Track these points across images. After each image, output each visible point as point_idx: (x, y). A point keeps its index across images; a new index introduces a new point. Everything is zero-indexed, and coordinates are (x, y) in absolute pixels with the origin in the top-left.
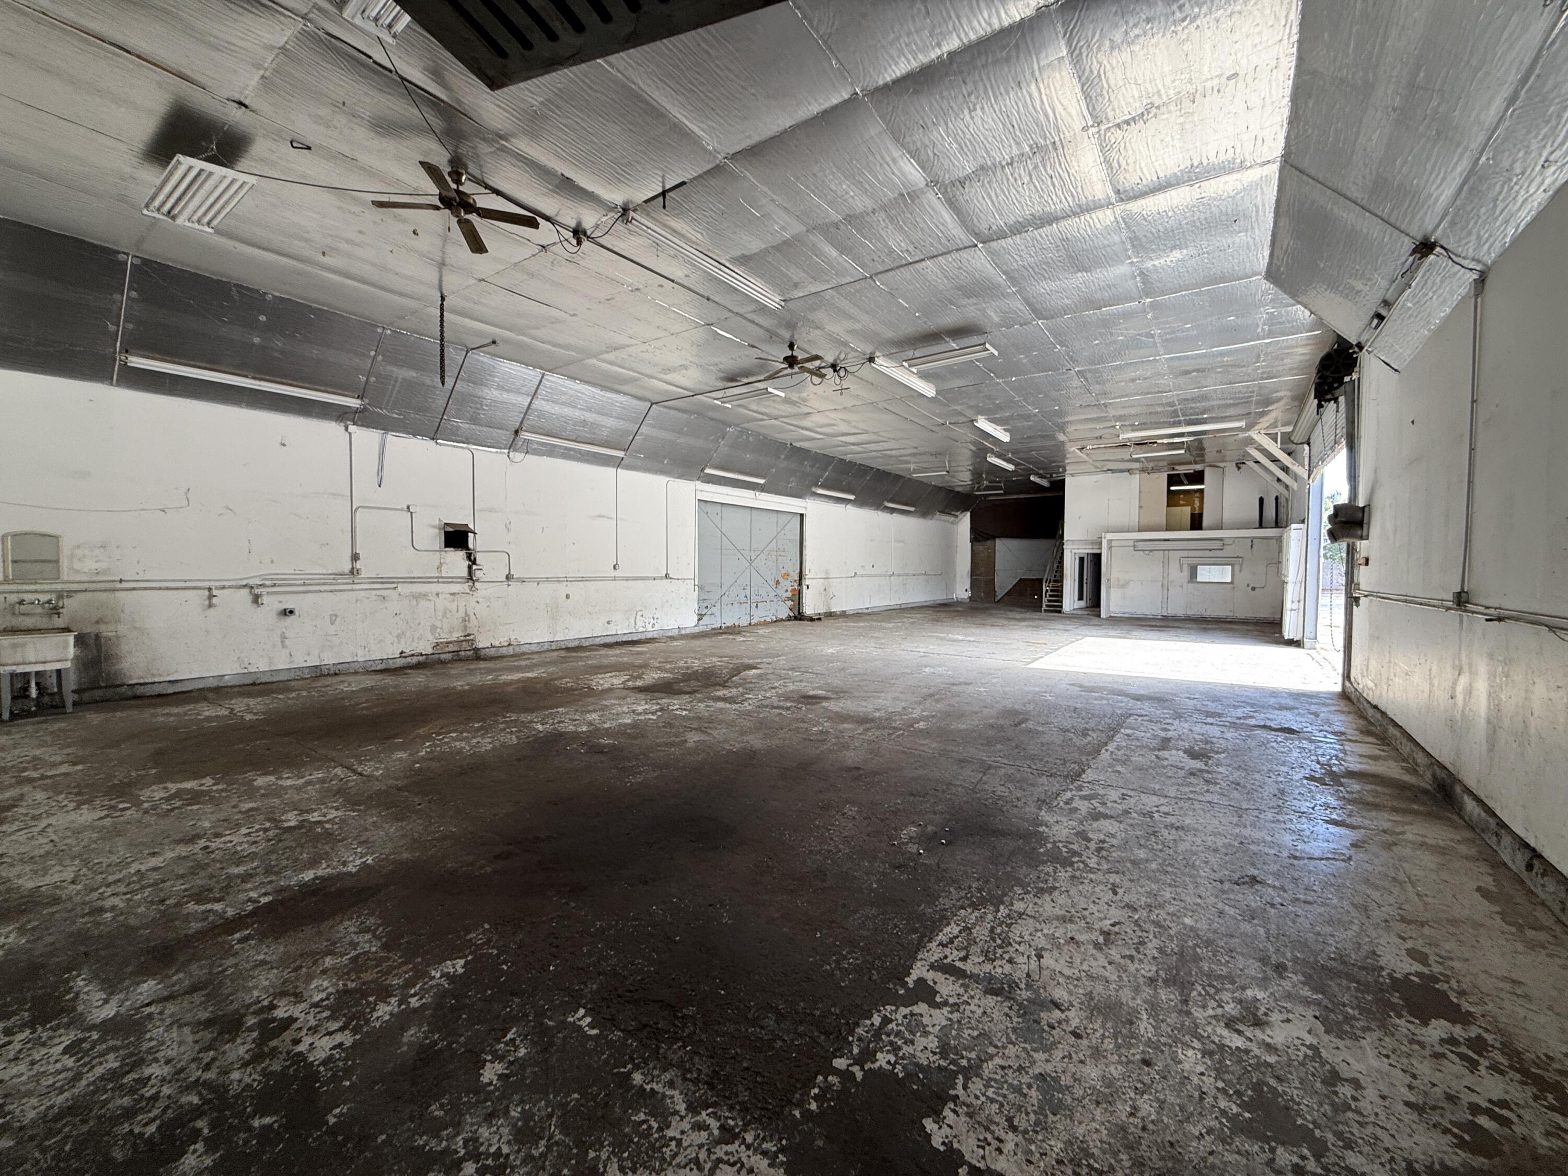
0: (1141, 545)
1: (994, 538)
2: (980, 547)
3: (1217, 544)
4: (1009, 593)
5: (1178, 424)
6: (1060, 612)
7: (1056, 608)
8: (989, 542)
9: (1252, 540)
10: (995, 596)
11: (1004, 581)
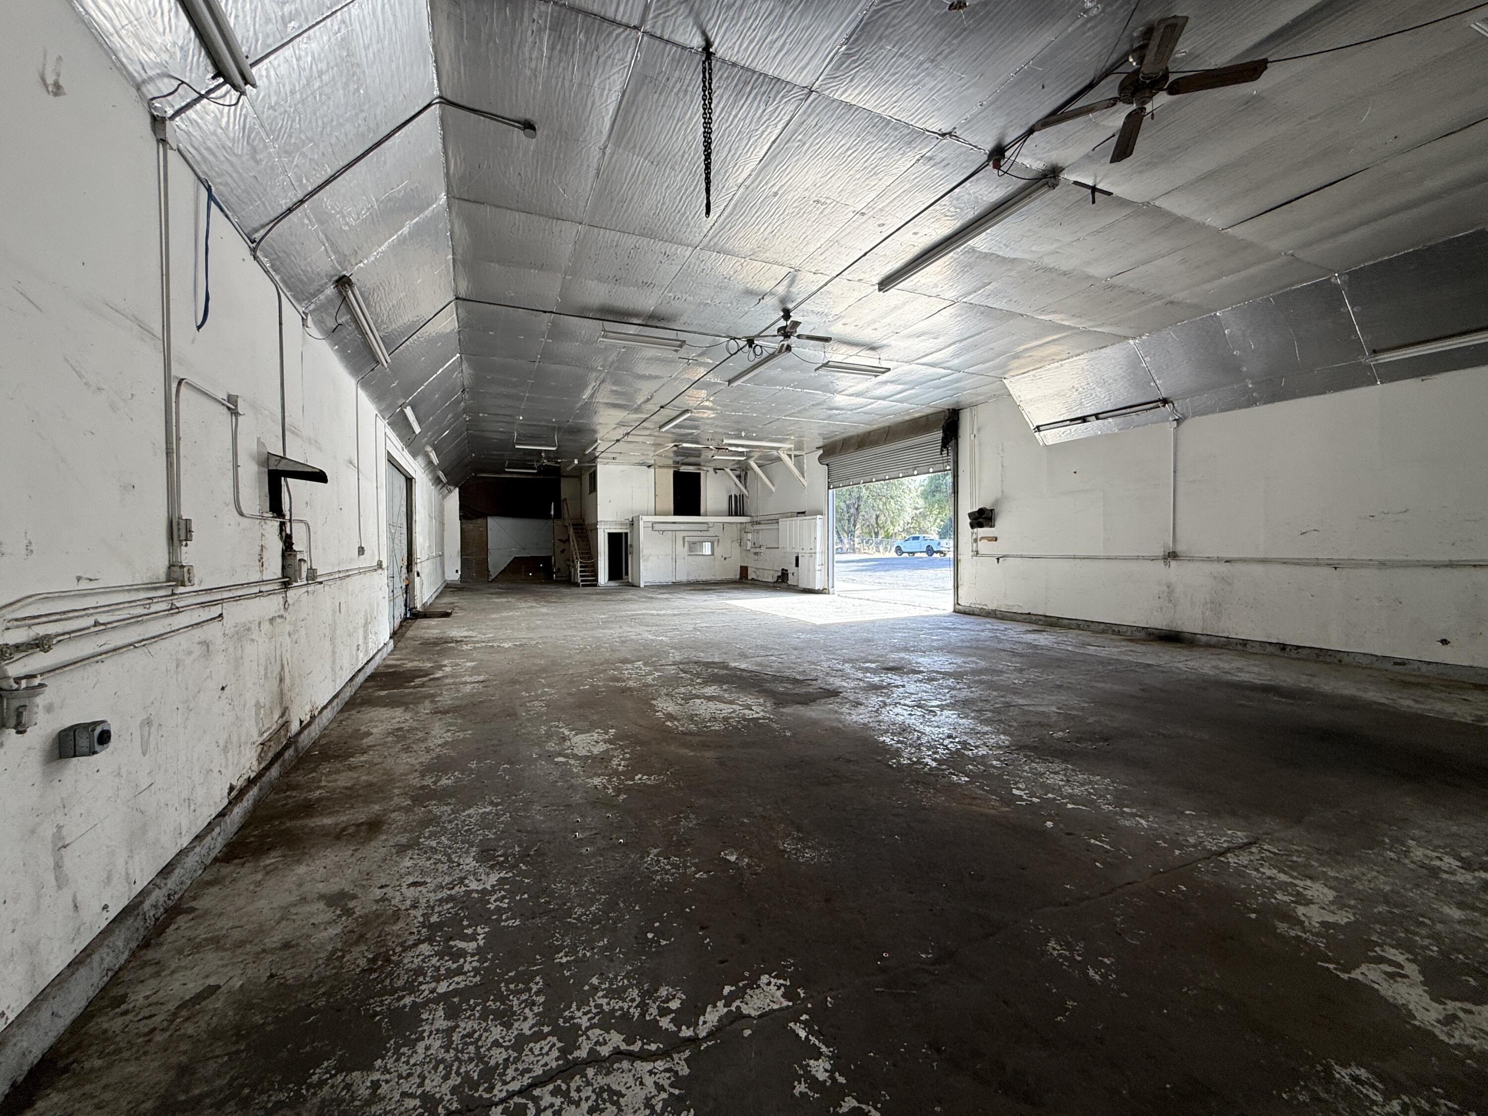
0: (657, 527)
1: (485, 516)
2: (470, 526)
3: (704, 527)
4: (502, 572)
5: (740, 437)
6: (596, 585)
7: (594, 583)
8: (480, 521)
9: (724, 523)
10: (489, 575)
11: (497, 560)
